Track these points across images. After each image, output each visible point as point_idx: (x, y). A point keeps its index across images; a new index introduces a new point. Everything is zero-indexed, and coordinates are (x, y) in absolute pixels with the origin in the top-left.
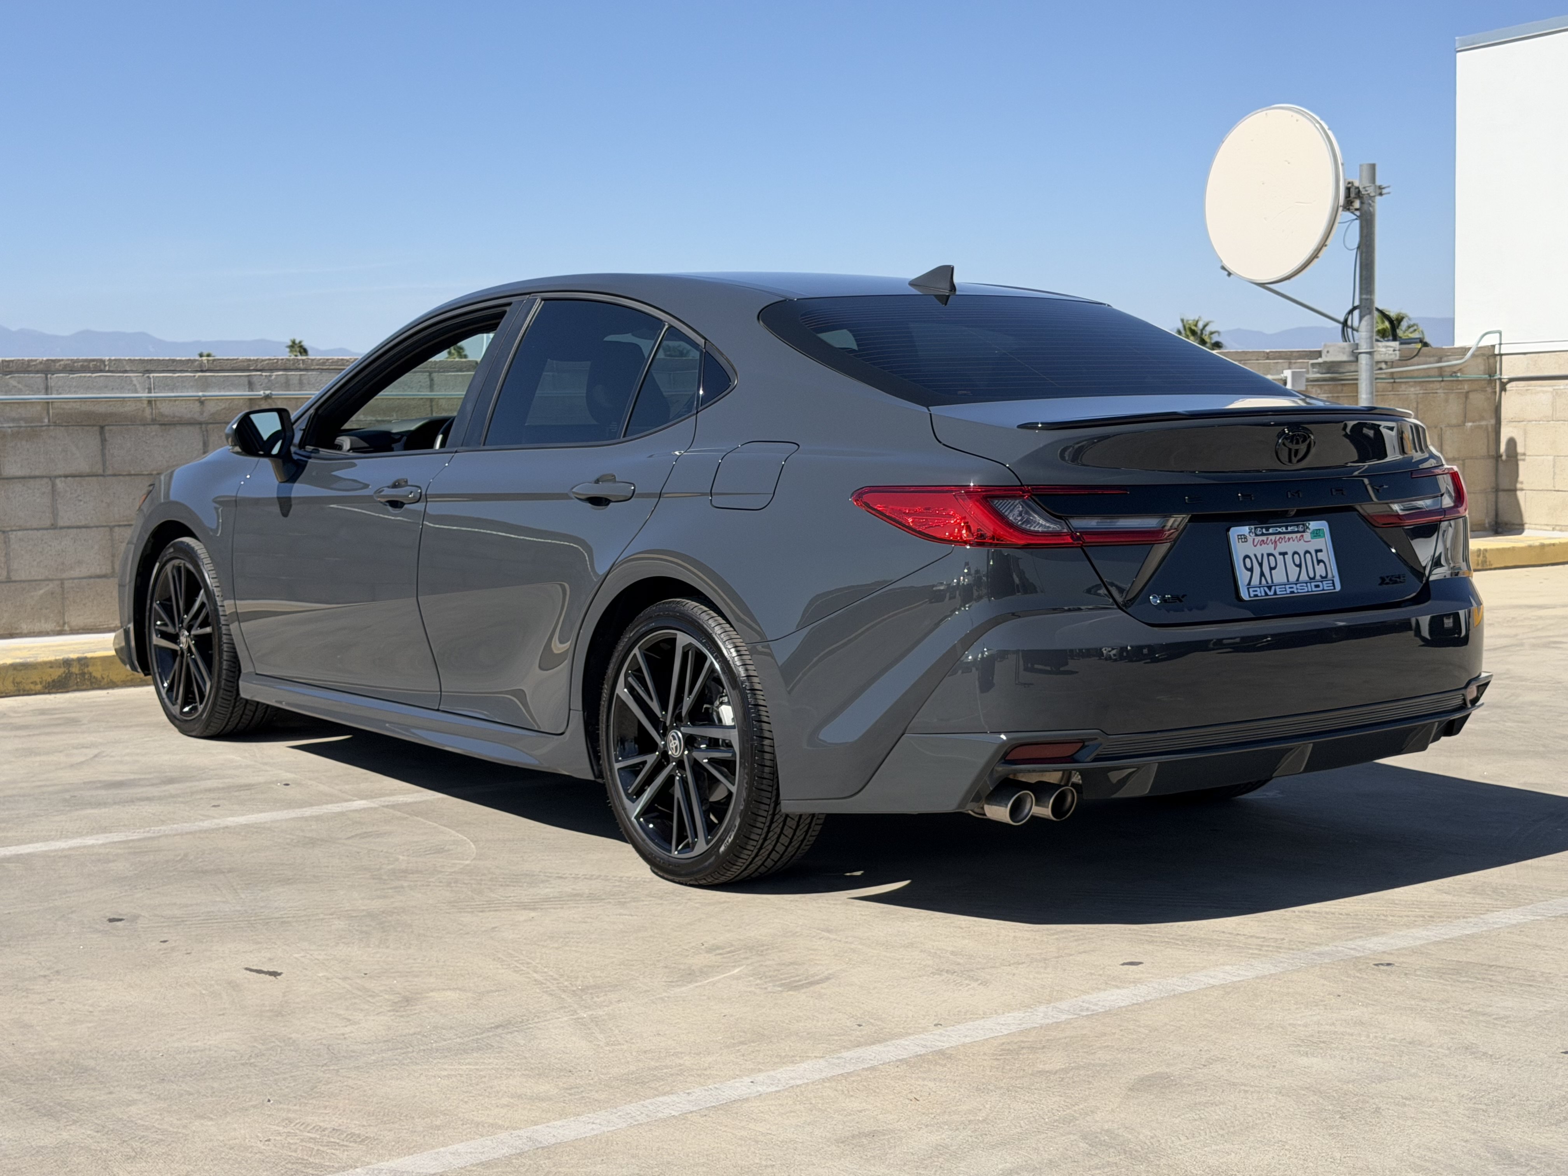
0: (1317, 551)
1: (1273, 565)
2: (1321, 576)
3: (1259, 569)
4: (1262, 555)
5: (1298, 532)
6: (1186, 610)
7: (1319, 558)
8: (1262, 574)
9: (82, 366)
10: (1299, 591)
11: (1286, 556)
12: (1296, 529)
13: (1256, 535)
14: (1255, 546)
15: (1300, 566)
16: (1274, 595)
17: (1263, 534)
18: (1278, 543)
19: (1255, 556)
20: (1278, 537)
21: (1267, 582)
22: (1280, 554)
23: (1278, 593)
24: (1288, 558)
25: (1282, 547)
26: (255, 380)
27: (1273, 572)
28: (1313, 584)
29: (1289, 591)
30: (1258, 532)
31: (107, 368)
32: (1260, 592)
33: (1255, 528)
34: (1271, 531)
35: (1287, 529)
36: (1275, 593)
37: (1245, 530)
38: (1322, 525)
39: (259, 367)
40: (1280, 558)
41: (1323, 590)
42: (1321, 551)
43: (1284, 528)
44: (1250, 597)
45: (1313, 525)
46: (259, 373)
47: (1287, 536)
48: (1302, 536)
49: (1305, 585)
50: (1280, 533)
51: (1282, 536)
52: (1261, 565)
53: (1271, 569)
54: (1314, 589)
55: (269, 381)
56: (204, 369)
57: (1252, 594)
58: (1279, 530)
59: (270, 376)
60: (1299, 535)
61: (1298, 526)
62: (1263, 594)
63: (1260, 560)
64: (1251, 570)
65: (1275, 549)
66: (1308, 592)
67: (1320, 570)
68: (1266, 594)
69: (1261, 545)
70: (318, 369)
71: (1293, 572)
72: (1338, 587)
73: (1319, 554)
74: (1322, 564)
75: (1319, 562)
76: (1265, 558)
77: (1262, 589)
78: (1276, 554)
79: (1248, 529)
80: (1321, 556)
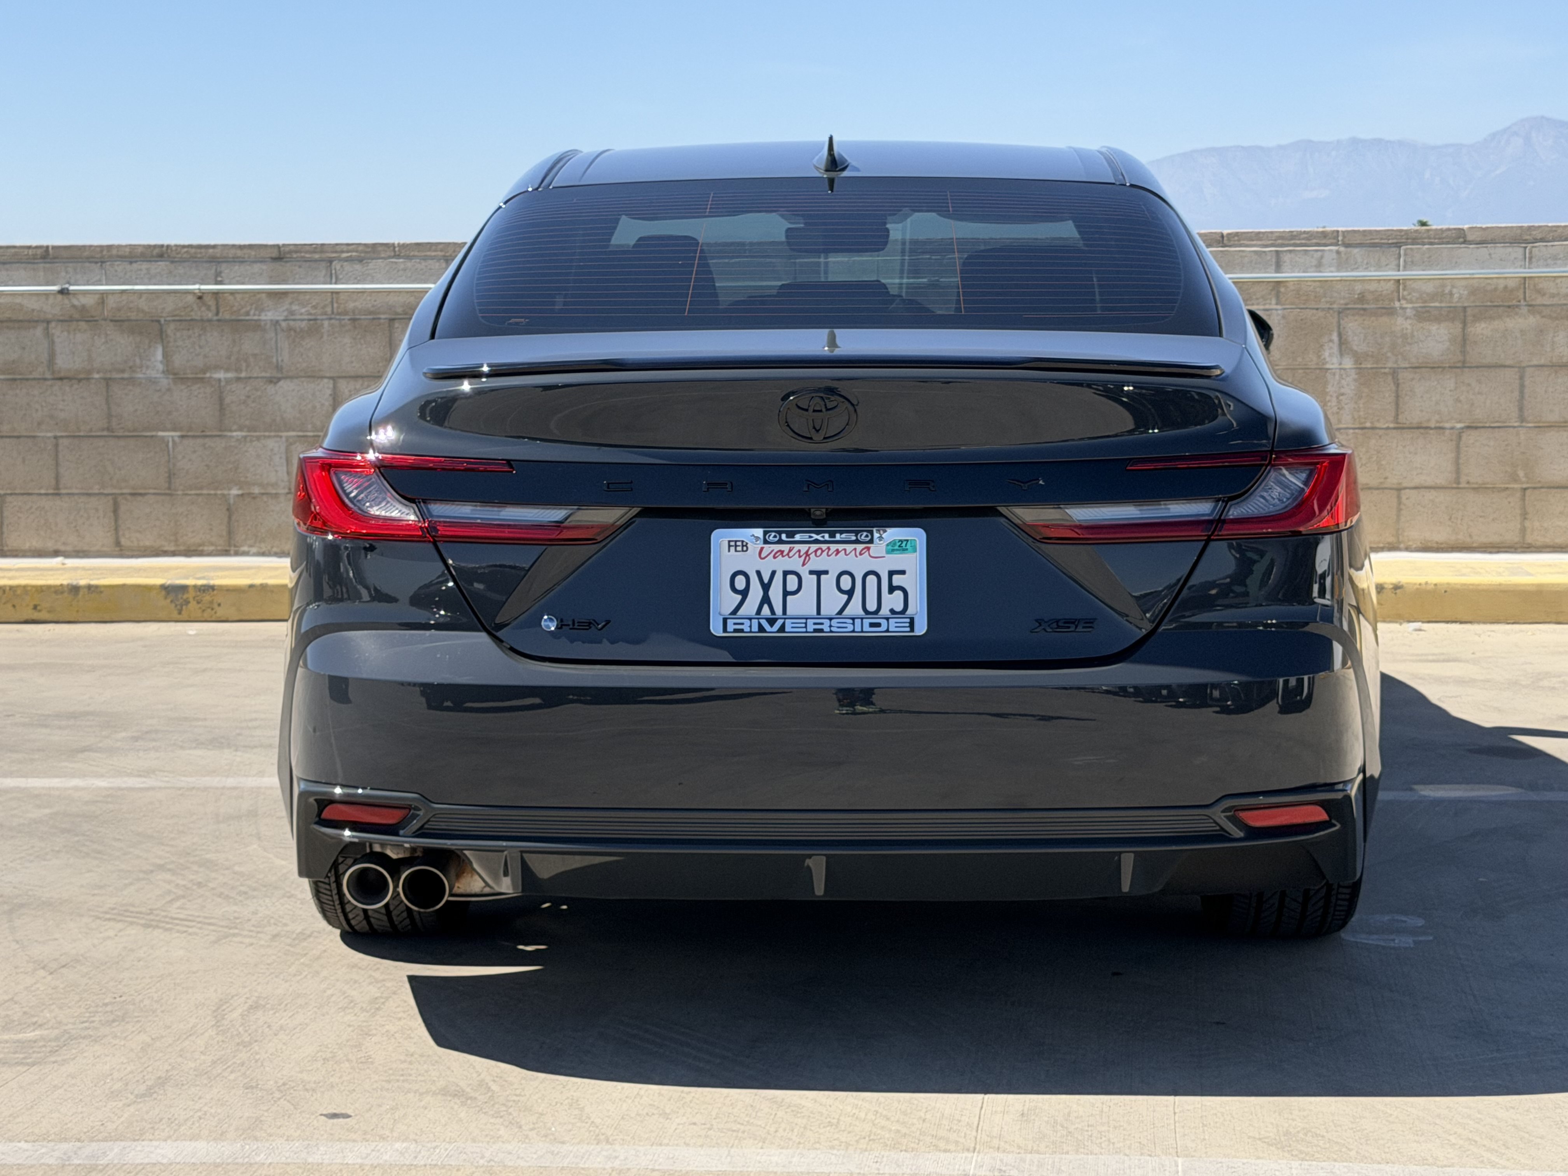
0: (891, 573)
1: (792, 588)
2: (892, 611)
3: (761, 593)
4: (773, 573)
5: (857, 542)
6: (605, 640)
7: (895, 583)
8: (766, 600)
10: (833, 629)
11: (823, 577)
12: (854, 538)
13: (766, 542)
14: (762, 559)
15: (850, 593)
16: (778, 631)
17: (780, 542)
18: (812, 557)
19: (759, 573)
20: (814, 547)
21: (773, 613)
22: (812, 572)
23: (791, 629)
24: (828, 581)
25: (816, 563)
27: (789, 598)
28: (866, 622)
29: (811, 627)
30: (772, 539)
32: (750, 628)
33: (765, 533)
34: (798, 537)
35: (834, 536)
36: (782, 629)
37: (745, 534)
38: (917, 536)
40: (810, 581)
41: (887, 631)
42: (903, 572)
43: (827, 536)
44: (725, 630)
45: (893, 534)
47: (834, 547)
48: (868, 549)
49: (851, 621)
50: (817, 541)
51: (824, 546)
52: (766, 587)
53: (786, 593)
57: (731, 627)
58: (818, 537)
60: (860, 547)
61: (858, 533)
62: (755, 628)
63: (766, 580)
64: (744, 593)
65: (804, 565)
66: (853, 631)
67: (894, 601)
68: (761, 629)
69: (775, 557)
71: (833, 601)
72: (921, 629)
73: (895, 577)
74: (899, 594)
75: (892, 589)
76: (779, 577)
77: (755, 623)
78: (804, 572)
79: (759, 532)
80: (897, 580)
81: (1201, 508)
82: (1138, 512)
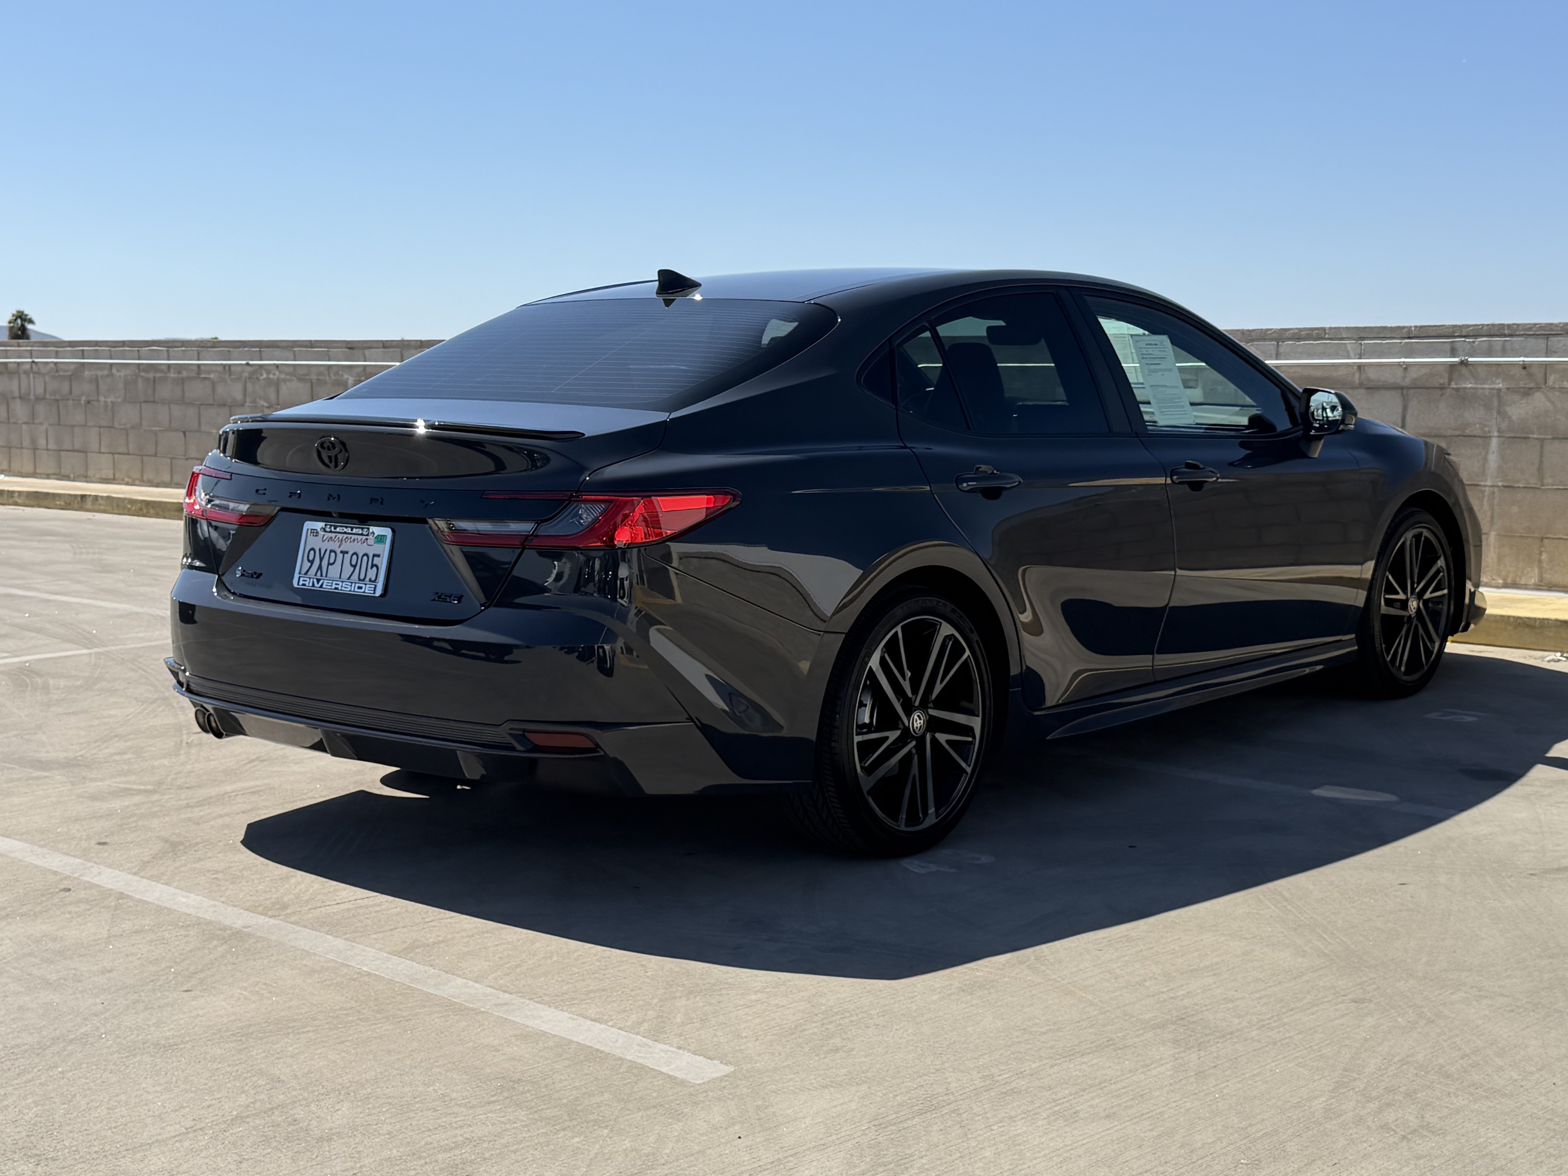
0: (374, 556)
1: (332, 561)
2: (369, 580)
3: (319, 562)
4: (326, 550)
5: (362, 534)
7: (374, 563)
8: (320, 567)
9: (1307, 334)
10: (342, 588)
11: (346, 555)
12: (360, 532)
13: (325, 531)
14: (323, 541)
15: (355, 566)
16: (320, 587)
17: (331, 532)
18: (342, 542)
19: (320, 550)
20: (346, 536)
21: (321, 576)
22: (341, 552)
23: (324, 586)
24: (347, 556)
25: (344, 546)
26: (1458, 346)
27: (330, 567)
28: (357, 586)
29: (334, 586)
30: (328, 529)
31: (1327, 336)
32: (309, 584)
33: (326, 525)
34: (338, 529)
35: (352, 530)
37: (319, 525)
38: (387, 532)
39: (1464, 333)
40: (340, 556)
41: (364, 592)
42: (378, 556)
43: (350, 529)
44: (298, 584)
45: (377, 530)
46: (1463, 339)
47: (353, 537)
48: (367, 539)
49: (351, 584)
50: (345, 533)
51: (349, 536)
52: (321, 559)
53: (329, 564)
54: (356, 590)
55: (1473, 347)
56: (1412, 336)
57: (301, 583)
58: (345, 530)
59: (1474, 342)
60: (364, 538)
61: (362, 529)
62: (311, 585)
63: (322, 555)
64: (312, 562)
65: (339, 547)
66: (350, 591)
68: (313, 585)
69: (328, 541)
70: (1522, 335)
71: (347, 571)
72: (378, 593)
73: (375, 558)
74: (375, 568)
75: (372, 566)
76: (328, 552)
77: (312, 580)
78: (338, 551)
79: (321, 524)
80: (377, 561)
81: (525, 527)
82: (491, 527)
